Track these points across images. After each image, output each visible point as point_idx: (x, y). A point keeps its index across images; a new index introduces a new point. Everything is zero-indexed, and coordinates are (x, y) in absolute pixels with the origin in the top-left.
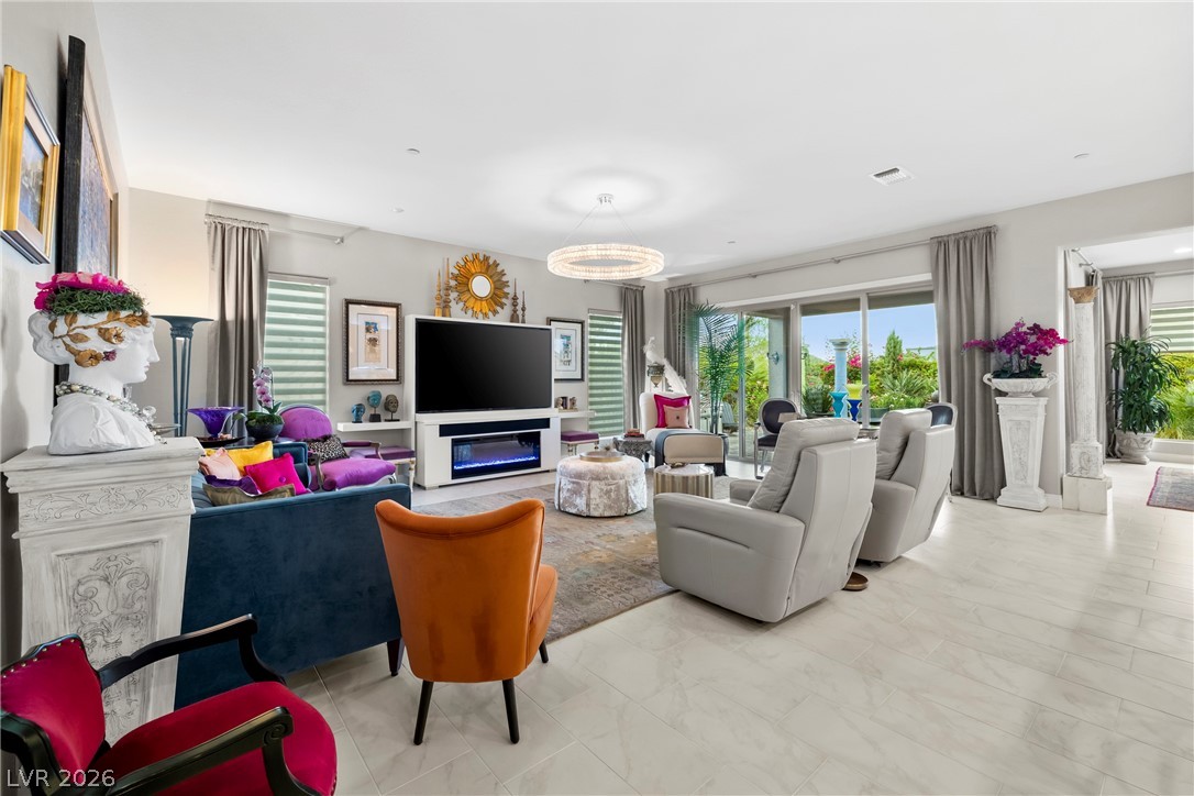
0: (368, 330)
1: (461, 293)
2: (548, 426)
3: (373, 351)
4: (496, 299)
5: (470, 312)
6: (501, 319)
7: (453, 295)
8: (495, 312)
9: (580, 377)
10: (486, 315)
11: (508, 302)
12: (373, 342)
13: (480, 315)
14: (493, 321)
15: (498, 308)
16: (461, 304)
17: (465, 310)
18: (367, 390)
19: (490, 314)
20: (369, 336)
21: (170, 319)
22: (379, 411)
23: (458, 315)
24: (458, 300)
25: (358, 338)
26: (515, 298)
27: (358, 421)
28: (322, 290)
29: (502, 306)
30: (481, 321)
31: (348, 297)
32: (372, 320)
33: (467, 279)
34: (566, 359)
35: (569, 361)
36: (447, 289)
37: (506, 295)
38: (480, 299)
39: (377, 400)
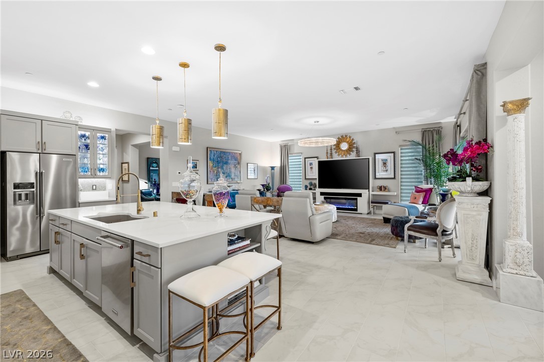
1: (337, 150)
2: (361, 196)
3: (311, 171)
4: (350, 150)
5: (340, 156)
6: (352, 156)
7: (334, 151)
8: (350, 155)
9: (393, 177)
10: (346, 156)
11: (354, 150)
12: (311, 168)
13: (344, 156)
14: (349, 158)
15: (351, 153)
16: (337, 154)
17: (339, 155)
18: (309, 181)
19: (348, 155)
20: (311, 166)
21: (271, 167)
22: (312, 187)
23: (336, 157)
24: (336, 152)
25: (308, 167)
26: (357, 148)
27: (306, 189)
28: (301, 156)
29: (353, 151)
30: (344, 158)
31: (306, 157)
32: (311, 162)
33: (339, 145)
34: (385, 169)
35: (387, 170)
36: (331, 149)
37: (354, 147)
38: (344, 151)
39: (311, 184)
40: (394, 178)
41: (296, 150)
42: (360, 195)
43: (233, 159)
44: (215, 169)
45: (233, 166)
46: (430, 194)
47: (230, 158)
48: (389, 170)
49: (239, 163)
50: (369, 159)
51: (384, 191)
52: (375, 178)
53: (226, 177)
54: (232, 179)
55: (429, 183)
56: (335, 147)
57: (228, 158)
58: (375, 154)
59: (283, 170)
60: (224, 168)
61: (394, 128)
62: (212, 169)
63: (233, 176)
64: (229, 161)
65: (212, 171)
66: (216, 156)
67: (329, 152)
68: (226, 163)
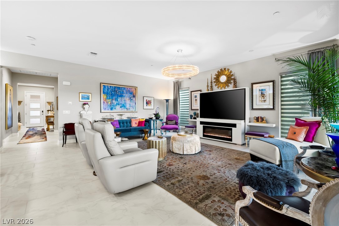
0: (195, 97)
1: (217, 83)
3: (196, 102)
4: (228, 82)
5: (220, 88)
6: (231, 88)
7: (214, 84)
8: (228, 86)
11: (232, 81)
12: (196, 100)
13: (223, 88)
14: (227, 89)
15: (229, 85)
16: (217, 86)
17: (218, 87)
18: (194, 112)
19: (226, 87)
20: (195, 99)
22: (195, 116)
23: (216, 89)
24: (216, 85)
25: (193, 99)
26: (234, 80)
27: (191, 118)
28: (188, 90)
29: (231, 83)
30: (223, 90)
31: (191, 91)
32: (196, 95)
33: (219, 78)
34: (263, 99)
35: (265, 101)
36: (211, 83)
37: (232, 79)
38: (223, 83)
39: (195, 114)
40: (273, 109)
41: (184, 85)
42: (235, 126)
43: (128, 93)
44: (109, 100)
45: (128, 98)
46: (317, 129)
47: (125, 91)
48: (268, 100)
49: (134, 96)
50: (245, 89)
51: (261, 122)
52: (253, 109)
53: (121, 107)
54: (127, 109)
55: (317, 115)
56: (215, 80)
57: (123, 92)
58: (252, 84)
59: (175, 102)
60: (118, 100)
61: (274, 55)
62: (105, 101)
63: (128, 106)
64: (124, 95)
65: (105, 102)
66: (110, 90)
67: (210, 85)
68: (121, 96)
